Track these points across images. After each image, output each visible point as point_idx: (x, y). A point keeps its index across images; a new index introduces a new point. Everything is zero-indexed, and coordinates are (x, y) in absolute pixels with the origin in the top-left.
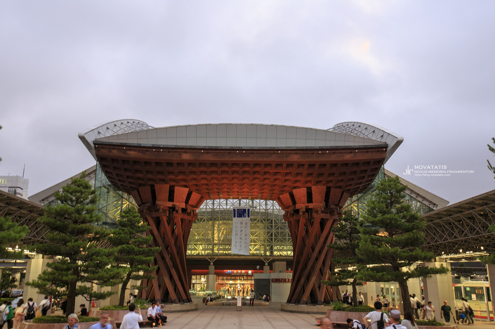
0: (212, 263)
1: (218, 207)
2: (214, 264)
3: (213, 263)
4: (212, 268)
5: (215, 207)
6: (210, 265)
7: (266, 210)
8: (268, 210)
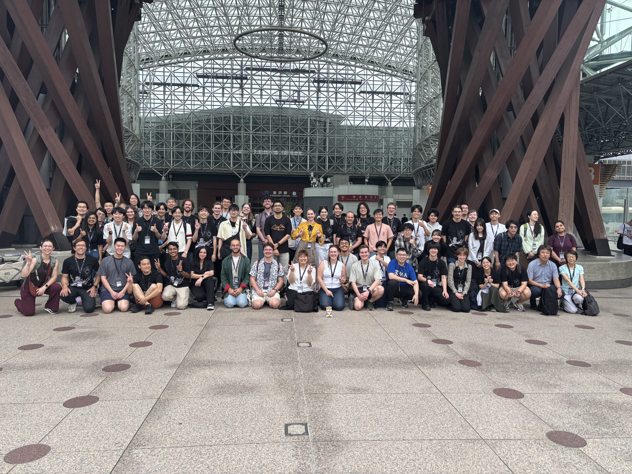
0: (242, 180)
1: (249, 100)
2: (245, 181)
3: (244, 179)
4: (242, 187)
5: (244, 101)
6: (239, 181)
7: (317, 106)
8: (320, 106)
